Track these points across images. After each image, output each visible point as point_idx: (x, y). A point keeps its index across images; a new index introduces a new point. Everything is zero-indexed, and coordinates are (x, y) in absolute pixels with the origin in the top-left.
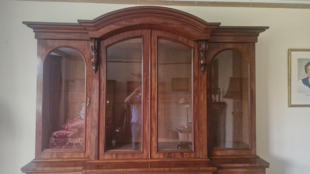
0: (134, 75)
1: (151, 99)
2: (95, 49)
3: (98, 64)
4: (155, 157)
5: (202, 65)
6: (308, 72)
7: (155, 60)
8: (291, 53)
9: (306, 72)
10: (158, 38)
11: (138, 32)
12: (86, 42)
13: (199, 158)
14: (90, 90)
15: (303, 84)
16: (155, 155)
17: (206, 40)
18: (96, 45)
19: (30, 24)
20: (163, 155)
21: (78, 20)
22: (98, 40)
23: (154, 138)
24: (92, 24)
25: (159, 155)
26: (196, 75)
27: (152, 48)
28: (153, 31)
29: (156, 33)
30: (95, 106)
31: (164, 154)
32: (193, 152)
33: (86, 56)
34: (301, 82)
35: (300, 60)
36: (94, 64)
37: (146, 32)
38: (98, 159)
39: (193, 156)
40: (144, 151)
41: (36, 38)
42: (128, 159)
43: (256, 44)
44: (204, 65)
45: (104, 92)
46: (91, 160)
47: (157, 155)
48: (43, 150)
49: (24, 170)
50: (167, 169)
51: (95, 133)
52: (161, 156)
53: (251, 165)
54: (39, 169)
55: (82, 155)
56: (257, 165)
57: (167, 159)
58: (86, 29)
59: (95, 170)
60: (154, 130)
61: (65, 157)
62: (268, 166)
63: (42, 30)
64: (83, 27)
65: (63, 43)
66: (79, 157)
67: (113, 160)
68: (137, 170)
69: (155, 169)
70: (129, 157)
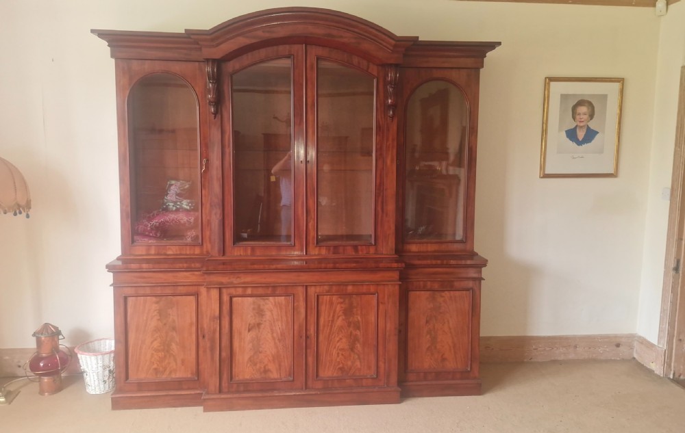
0: (279, 120)
1: (307, 162)
2: (213, 79)
3: (218, 102)
4: (313, 253)
5: (390, 107)
6: (578, 117)
7: (313, 96)
8: (549, 84)
9: (574, 118)
10: (319, 59)
11: (284, 49)
12: (197, 64)
13: (382, 254)
14: (206, 145)
15: (568, 139)
16: (315, 252)
17: (397, 65)
18: (215, 70)
19: (102, 34)
20: (326, 249)
21: (186, 30)
22: (219, 62)
23: (312, 224)
24: (208, 37)
25: (320, 249)
26: (381, 123)
27: (308, 76)
28: (309, 47)
29: (315, 51)
30: (215, 172)
31: (328, 247)
32: (372, 245)
33: (197, 89)
34: (564, 134)
35: (564, 97)
36: (212, 102)
37: (298, 49)
38: (224, 254)
39: (372, 250)
40: (297, 244)
41: (112, 56)
42: (271, 256)
43: (481, 70)
44: (394, 106)
45: (230, 150)
46: (212, 256)
47: (317, 249)
48: (133, 241)
49: (110, 268)
50: (331, 265)
51: (218, 216)
52: (324, 251)
53: (460, 262)
54: (134, 266)
55: (197, 251)
56: (469, 262)
57: (332, 256)
58: (198, 44)
59: (221, 267)
60: (312, 211)
61: (170, 252)
62: (484, 263)
63: (121, 43)
64: (192, 39)
65: (158, 67)
66: (192, 252)
67: (247, 255)
68: (284, 266)
69: (312, 266)
70: (273, 252)
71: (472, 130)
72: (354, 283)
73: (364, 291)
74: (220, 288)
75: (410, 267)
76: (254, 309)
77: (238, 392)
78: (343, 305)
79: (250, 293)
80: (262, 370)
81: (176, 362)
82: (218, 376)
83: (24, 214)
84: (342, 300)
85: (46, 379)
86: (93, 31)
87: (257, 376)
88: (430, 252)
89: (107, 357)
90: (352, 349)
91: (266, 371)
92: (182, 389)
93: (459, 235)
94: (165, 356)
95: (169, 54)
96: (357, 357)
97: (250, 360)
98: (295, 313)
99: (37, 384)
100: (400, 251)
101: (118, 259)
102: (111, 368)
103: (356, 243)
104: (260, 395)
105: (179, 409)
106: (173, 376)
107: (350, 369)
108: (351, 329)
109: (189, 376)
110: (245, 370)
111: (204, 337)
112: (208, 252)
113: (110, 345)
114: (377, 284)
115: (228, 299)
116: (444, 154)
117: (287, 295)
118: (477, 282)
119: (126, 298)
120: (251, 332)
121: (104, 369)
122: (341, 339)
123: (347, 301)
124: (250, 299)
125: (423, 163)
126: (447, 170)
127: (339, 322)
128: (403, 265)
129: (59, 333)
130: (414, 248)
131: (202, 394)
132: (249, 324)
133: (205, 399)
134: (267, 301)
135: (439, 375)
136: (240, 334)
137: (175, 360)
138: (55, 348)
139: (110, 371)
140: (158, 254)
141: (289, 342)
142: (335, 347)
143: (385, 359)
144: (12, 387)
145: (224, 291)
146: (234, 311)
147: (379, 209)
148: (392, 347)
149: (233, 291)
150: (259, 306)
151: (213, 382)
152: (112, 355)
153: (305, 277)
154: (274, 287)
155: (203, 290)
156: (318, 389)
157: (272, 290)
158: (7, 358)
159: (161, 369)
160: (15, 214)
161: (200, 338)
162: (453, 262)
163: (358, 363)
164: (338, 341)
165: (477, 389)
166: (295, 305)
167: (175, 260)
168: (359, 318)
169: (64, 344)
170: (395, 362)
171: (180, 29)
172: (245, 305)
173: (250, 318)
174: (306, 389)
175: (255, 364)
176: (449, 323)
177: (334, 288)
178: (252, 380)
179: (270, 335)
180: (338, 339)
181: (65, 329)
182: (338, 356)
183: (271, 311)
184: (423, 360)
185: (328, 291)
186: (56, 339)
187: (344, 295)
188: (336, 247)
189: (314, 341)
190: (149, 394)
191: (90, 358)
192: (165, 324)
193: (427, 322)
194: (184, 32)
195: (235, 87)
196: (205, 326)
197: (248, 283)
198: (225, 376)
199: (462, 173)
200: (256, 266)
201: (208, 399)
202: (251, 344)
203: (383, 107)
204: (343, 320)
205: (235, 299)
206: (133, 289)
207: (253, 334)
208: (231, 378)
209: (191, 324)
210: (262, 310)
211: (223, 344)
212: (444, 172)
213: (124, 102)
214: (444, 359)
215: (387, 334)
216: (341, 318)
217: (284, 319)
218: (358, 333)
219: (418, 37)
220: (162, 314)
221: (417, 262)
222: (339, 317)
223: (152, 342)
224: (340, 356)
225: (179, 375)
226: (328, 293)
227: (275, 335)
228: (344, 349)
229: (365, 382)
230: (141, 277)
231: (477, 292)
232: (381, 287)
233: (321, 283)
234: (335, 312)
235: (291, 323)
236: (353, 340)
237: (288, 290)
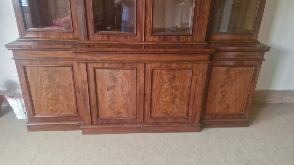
4: (149, 40)
16: (150, 39)
20: (158, 38)
23: (149, 19)
25: (154, 38)
31: (159, 36)
32: (189, 35)
38: (88, 39)
39: (189, 39)
40: (138, 34)
42: (121, 41)
46: (80, 40)
47: (152, 38)
50: (162, 50)
51: (82, 11)
52: (156, 39)
55: (71, 36)
57: (162, 43)
59: (85, 49)
60: (149, 8)
61: (52, 37)
66: (67, 37)
67: (104, 41)
68: (130, 50)
69: (149, 50)
70: (122, 39)
72: (177, 62)
73: (184, 67)
74: (86, 63)
75: (218, 51)
76: (110, 77)
77: (102, 124)
78: (169, 76)
79: (107, 67)
80: (117, 112)
81: (63, 106)
82: (90, 115)
84: (168, 73)
87: (114, 116)
90: (173, 102)
91: (119, 113)
92: (69, 121)
94: (56, 103)
96: (175, 106)
97: (109, 106)
98: (137, 80)
100: (209, 39)
103: (179, 34)
105: (68, 132)
106: (63, 114)
107: (171, 113)
108: (173, 90)
109: (73, 114)
110: (106, 112)
111: (79, 92)
112: (78, 37)
114: (193, 62)
115: (93, 70)
117: (132, 69)
118: (259, 62)
119: (24, 68)
120: (109, 91)
122: (166, 96)
123: (171, 73)
124: (108, 71)
127: (165, 86)
130: (217, 37)
131: (81, 124)
132: (108, 86)
133: (82, 128)
134: (119, 72)
135: (224, 116)
136: (102, 92)
137: (63, 105)
140: (45, 38)
141: (133, 97)
142: (162, 101)
143: (193, 108)
145: (89, 65)
146: (97, 78)
147: (198, 8)
148: (199, 101)
149: (95, 65)
150: (114, 75)
151: (87, 119)
153: (144, 57)
154: (124, 63)
155: (75, 64)
156: (151, 124)
157: (123, 65)
159: (55, 109)
161: (77, 93)
163: (176, 110)
164: (164, 97)
165: (246, 124)
166: (137, 75)
167: (57, 42)
168: (179, 84)
170: (199, 110)
172: (104, 75)
173: (108, 82)
174: (144, 123)
175: (113, 109)
176: (235, 87)
177: (164, 65)
178: (111, 118)
179: (121, 93)
180: (164, 96)
182: (164, 106)
183: (122, 78)
184: (216, 108)
187: (170, 70)
189: (149, 97)
192: (53, 84)
193: (221, 86)
196: (79, 86)
197: (105, 60)
198: (94, 115)
200: (110, 49)
201: (84, 128)
202: (109, 99)
204: (168, 85)
205: (97, 71)
206: (28, 61)
207: (110, 92)
208: (98, 117)
209: (70, 85)
210: (116, 78)
214: (228, 108)
215: (196, 94)
216: (166, 84)
217: (130, 83)
218: (177, 92)
220: (51, 78)
222: (166, 83)
223: (47, 95)
224: (165, 106)
225: (66, 113)
226: (160, 68)
227: (124, 93)
228: (167, 102)
229: (179, 120)
230: (32, 54)
231: (258, 68)
232: (195, 65)
233: (155, 62)
234: (163, 80)
235: (134, 86)
236: (174, 97)
237: (132, 66)
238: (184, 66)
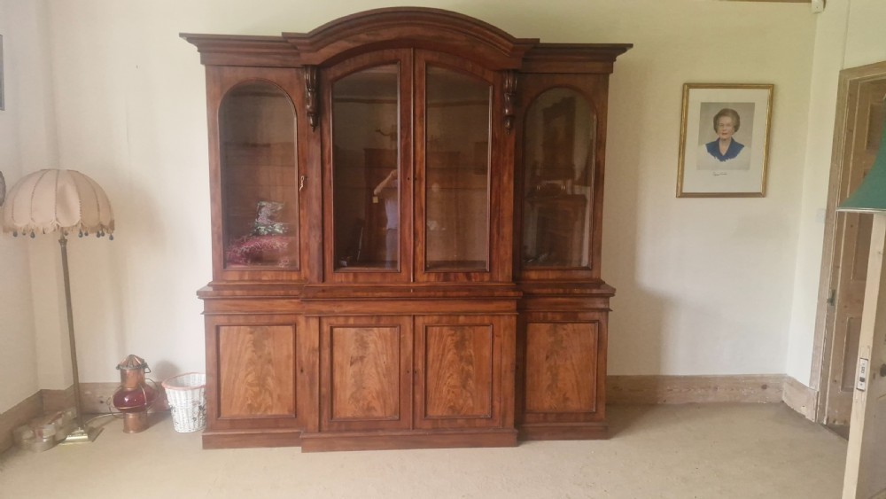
1: (415, 179)
2: (313, 87)
3: (318, 114)
4: (421, 280)
5: (507, 117)
6: (720, 129)
7: (422, 106)
8: (688, 91)
9: (716, 129)
10: (428, 64)
11: (390, 54)
12: (294, 70)
13: (498, 282)
14: (305, 161)
15: (709, 154)
16: (422, 278)
17: (515, 71)
18: (315, 78)
19: (191, 38)
20: (436, 276)
22: (318, 69)
23: (420, 249)
24: (307, 41)
25: (429, 275)
26: (497, 135)
27: (417, 83)
28: (417, 51)
29: (424, 56)
30: (315, 190)
31: (438, 274)
32: (486, 272)
33: (294, 99)
34: (704, 148)
35: (705, 107)
36: (311, 113)
37: (406, 53)
38: (324, 281)
39: (486, 277)
40: (403, 270)
41: (202, 62)
42: (376, 283)
43: (611, 76)
44: (511, 117)
45: (330, 166)
46: (310, 283)
47: (426, 276)
48: (225, 267)
49: (201, 294)
50: (441, 294)
51: (318, 239)
52: (433, 278)
53: (584, 291)
54: (227, 293)
55: (295, 277)
56: (595, 291)
57: (441, 283)
58: (295, 48)
59: (321, 294)
60: (420, 234)
61: (264, 278)
62: (612, 293)
63: (212, 48)
64: (289, 44)
65: (252, 74)
66: (289, 278)
67: (348, 282)
68: (390, 294)
69: (420, 294)
70: (377, 279)
71: (600, 144)
72: (466, 314)
73: (478, 322)
74: (320, 318)
75: (529, 296)
76: (356, 340)
77: (340, 431)
78: (454, 338)
79: (352, 323)
80: (365, 407)
81: (272, 398)
82: (317, 414)
83: (107, 236)
84: (453, 332)
85: (131, 416)
86: (182, 35)
87: (360, 414)
88: (553, 280)
89: (197, 391)
90: (464, 386)
91: (369, 409)
92: (278, 427)
93: (585, 262)
94: (260, 392)
95: (264, 61)
96: (469, 395)
97: (352, 397)
98: (401, 345)
99: (122, 421)
100: (517, 278)
101: (209, 285)
102: (202, 404)
103: (468, 269)
104: (362, 434)
105: (276, 449)
106: (269, 413)
107: (462, 408)
108: (463, 364)
109: (286, 413)
110: (347, 407)
112: (305, 278)
113: (200, 379)
114: (492, 314)
115: (329, 329)
116: (569, 172)
117: (392, 326)
118: (604, 313)
119: (218, 328)
120: (353, 366)
121: (194, 405)
122: (452, 375)
123: (458, 333)
124: (353, 330)
125: (545, 183)
126: (572, 188)
127: (450, 356)
128: (521, 294)
129: (144, 365)
130: (533, 275)
131: (299, 433)
132: (352, 358)
133: (302, 439)
134: (371, 333)
135: (560, 416)
136: (342, 368)
137: (271, 395)
138: (141, 383)
139: (200, 408)
140: (252, 280)
141: (395, 377)
142: (445, 384)
143: (500, 398)
144: (95, 424)
145: (325, 321)
146: (335, 343)
147: (495, 232)
148: (509, 384)
149: (333, 321)
150: (362, 337)
151: (312, 419)
152: (203, 390)
153: (412, 306)
154: (379, 317)
155: (301, 320)
156: (427, 430)
157: (377, 320)
158: (88, 393)
159: (256, 405)
160: (98, 236)
161: (298, 372)
162: (577, 291)
163: (470, 402)
164: (449, 377)
165: (605, 432)
166: (402, 336)
167: (272, 287)
168: (472, 352)
169: (150, 379)
170: (511, 401)
171: (276, 32)
172: (347, 338)
173: (352, 351)
174: (413, 429)
175: (358, 401)
176: (572, 360)
177: (445, 319)
178: (354, 418)
179: (374, 370)
180: (448, 375)
181: (151, 362)
182: (449, 393)
183: (375, 343)
184: (543, 400)
185: (438, 322)
186: (142, 372)
187: (456, 327)
188: (446, 274)
189: (422, 375)
190: (243, 433)
191: (180, 394)
192: (260, 357)
193: (547, 357)
194: (280, 35)
195: (336, 97)
196: (304, 359)
197: (350, 312)
198: (326, 413)
199: (588, 192)
200: (359, 294)
201: (306, 439)
202: (353, 380)
203: (500, 119)
204: (454, 354)
205: (336, 330)
206: (226, 317)
207: (356, 368)
208: (332, 417)
209: (288, 357)
210: (365, 343)
211: (323, 379)
212: (569, 192)
213: (215, 112)
214: (566, 399)
215: (503, 369)
216: (451, 353)
217: (390, 352)
218: (471, 368)
219: (539, 40)
220: (257, 345)
221: (536, 291)
222: (449, 351)
223: (247, 375)
224: (451, 394)
225: (275, 412)
226: (438, 324)
227: (379, 369)
228: (455, 387)
229: (478, 423)
230: (234, 305)
231: (604, 326)
232: (496, 318)
233: (430, 314)
234: (445, 345)
235: (397, 357)
236: (466, 377)
237: (392, 321)
238: (478, 320)
